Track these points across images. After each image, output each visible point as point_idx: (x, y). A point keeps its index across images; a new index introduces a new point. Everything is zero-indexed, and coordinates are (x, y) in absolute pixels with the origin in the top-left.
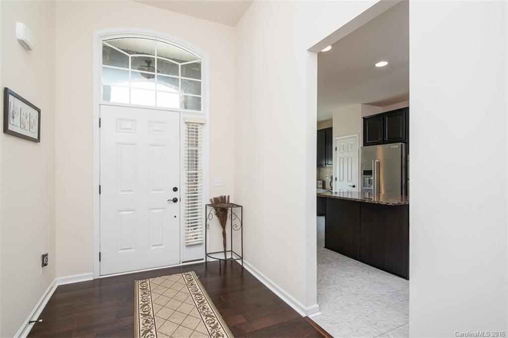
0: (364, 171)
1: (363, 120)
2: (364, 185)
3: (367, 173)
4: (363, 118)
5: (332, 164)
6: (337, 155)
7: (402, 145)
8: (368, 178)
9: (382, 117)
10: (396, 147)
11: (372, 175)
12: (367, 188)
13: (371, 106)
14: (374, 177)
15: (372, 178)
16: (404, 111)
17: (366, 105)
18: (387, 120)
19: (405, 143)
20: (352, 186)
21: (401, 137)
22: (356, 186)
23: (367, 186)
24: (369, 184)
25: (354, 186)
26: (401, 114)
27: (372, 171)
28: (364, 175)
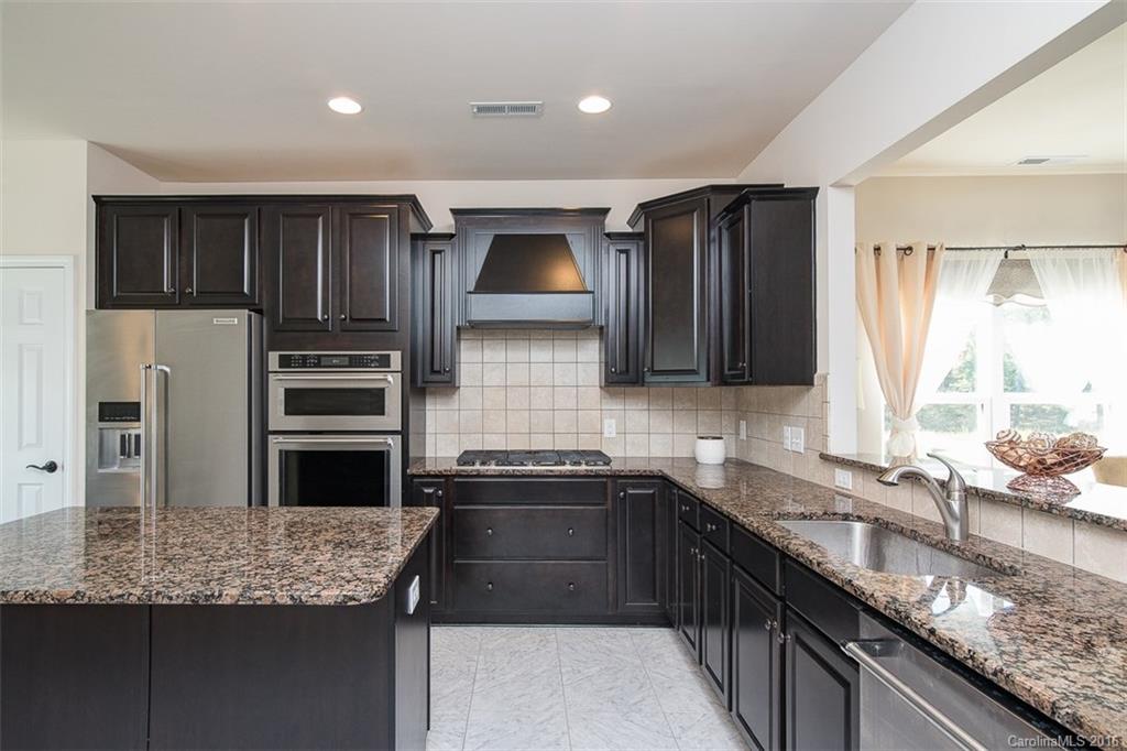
0: (101, 405)
1: (93, 204)
2: (99, 455)
3: (115, 411)
4: (97, 198)
7: (250, 317)
8: (118, 434)
9: (175, 210)
10: (234, 323)
11: (139, 420)
12: (115, 469)
13: (126, 165)
14: (146, 428)
15: (141, 432)
16: (257, 208)
17: (108, 153)
18: (196, 225)
19: (259, 312)
20: (44, 468)
21: (246, 291)
22: (59, 465)
23: (113, 464)
24: (123, 453)
25: (52, 467)
26: (246, 216)
27: (138, 404)
28: (101, 420)
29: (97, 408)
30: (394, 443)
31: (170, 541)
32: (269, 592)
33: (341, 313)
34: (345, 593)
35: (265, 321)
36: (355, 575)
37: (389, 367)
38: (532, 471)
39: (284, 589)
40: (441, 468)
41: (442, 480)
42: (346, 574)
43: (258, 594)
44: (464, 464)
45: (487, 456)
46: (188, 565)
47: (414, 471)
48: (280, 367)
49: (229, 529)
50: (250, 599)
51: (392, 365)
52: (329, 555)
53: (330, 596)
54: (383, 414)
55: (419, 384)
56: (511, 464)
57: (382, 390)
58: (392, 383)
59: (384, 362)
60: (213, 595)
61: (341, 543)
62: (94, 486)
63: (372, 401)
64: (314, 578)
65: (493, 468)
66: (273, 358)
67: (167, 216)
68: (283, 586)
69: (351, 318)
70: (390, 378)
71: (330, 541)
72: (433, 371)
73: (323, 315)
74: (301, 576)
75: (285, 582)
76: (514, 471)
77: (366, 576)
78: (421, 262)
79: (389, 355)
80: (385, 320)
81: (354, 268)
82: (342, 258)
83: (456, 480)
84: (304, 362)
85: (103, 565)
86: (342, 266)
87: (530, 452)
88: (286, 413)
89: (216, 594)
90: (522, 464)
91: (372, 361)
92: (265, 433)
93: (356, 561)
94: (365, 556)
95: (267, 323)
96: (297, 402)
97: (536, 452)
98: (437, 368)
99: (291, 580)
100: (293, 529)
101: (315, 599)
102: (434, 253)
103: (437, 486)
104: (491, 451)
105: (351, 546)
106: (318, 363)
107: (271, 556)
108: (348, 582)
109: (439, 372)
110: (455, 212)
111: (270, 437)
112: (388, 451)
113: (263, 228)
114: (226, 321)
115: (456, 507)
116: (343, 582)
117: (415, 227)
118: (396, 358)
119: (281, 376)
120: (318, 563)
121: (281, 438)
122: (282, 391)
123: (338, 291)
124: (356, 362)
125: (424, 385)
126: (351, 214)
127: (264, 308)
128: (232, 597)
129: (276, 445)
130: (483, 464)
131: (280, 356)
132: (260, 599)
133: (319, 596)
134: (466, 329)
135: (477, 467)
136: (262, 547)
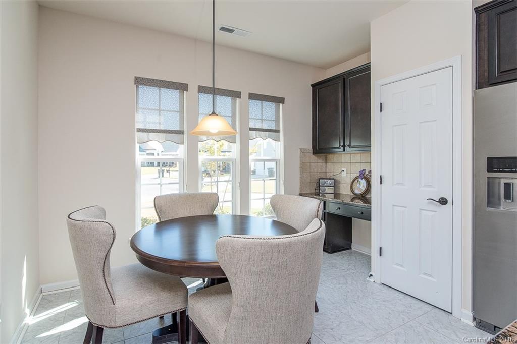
8: (503, 181)
28: (489, 170)
29: (485, 161)
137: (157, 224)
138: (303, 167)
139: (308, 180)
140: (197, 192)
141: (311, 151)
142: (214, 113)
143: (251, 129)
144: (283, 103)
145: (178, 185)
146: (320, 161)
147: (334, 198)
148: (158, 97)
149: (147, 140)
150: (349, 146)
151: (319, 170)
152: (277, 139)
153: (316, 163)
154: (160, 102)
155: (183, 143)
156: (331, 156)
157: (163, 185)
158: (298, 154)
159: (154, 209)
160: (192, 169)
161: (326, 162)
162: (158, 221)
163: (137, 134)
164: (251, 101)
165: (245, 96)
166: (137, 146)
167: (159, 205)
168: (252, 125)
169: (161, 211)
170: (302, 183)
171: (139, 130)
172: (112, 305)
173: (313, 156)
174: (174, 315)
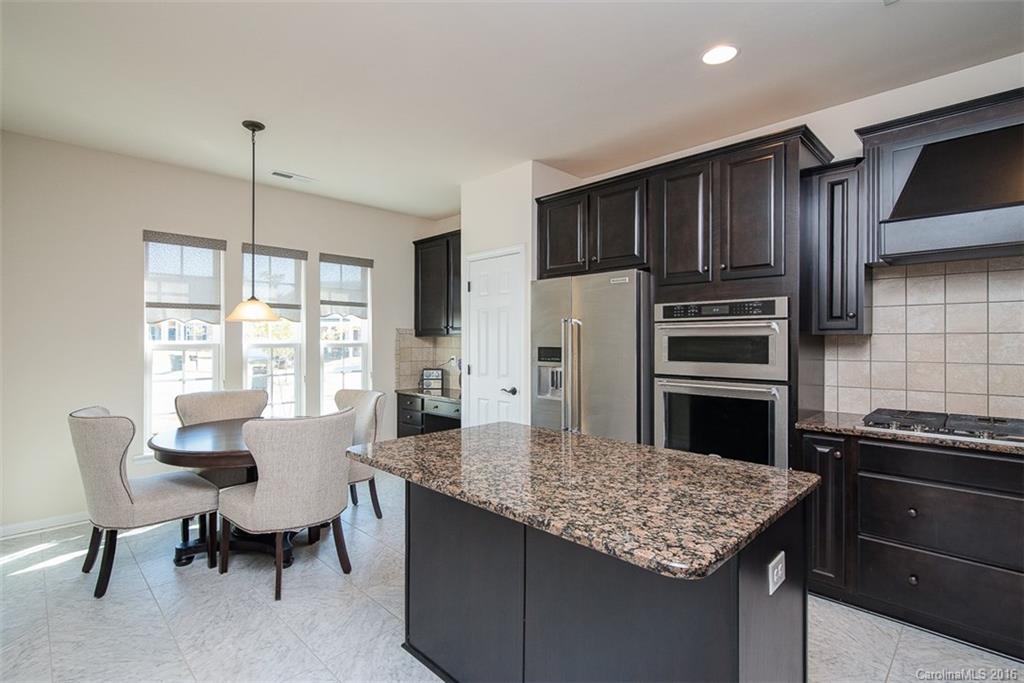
0: (540, 349)
1: (536, 205)
2: (539, 387)
3: (548, 354)
4: (538, 200)
5: (459, 329)
6: (472, 303)
7: (638, 276)
8: (550, 370)
9: (586, 196)
10: (625, 281)
11: (560, 361)
12: (548, 396)
13: (556, 171)
14: (566, 367)
15: (561, 369)
16: (645, 179)
17: (545, 166)
18: (599, 204)
19: (647, 270)
20: (509, 392)
21: (636, 253)
22: (518, 389)
23: (547, 392)
24: (552, 386)
25: (514, 392)
26: (636, 188)
27: (560, 349)
28: (539, 360)
29: (537, 351)
30: (780, 395)
31: (544, 461)
32: (586, 534)
33: (722, 263)
34: (659, 559)
35: (652, 277)
36: (680, 540)
37: (774, 314)
38: (988, 446)
39: (603, 535)
40: (842, 427)
41: (842, 440)
42: (671, 537)
43: (578, 533)
44: (876, 424)
45: (909, 418)
46: (543, 488)
47: (804, 426)
48: (664, 317)
49: (592, 459)
50: (572, 536)
51: (777, 312)
52: (663, 508)
53: (644, 557)
54: (767, 363)
55: (814, 331)
56: (951, 432)
57: (765, 339)
58: (777, 331)
59: (768, 309)
60: (543, 522)
61: (684, 496)
62: (537, 408)
63: (756, 349)
64: (636, 531)
65: (917, 434)
66: (659, 309)
67: (579, 203)
68: (603, 531)
69: (731, 268)
70: (774, 325)
71: (673, 492)
72: (831, 317)
73: (703, 267)
74: (625, 524)
75: (607, 527)
76: (954, 442)
77: (691, 545)
78: (816, 198)
79: (774, 301)
80: (769, 265)
81: (735, 216)
82: (723, 209)
83: (860, 442)
84: (685, 312)
85: (491, 472)
86: (723, 219)
87: (988, 420)
88: (670, 359)
89: (546, 522)
90: (972, 434)
91: (754, 308)
92: (652, 376)
93: (689, 521)
94: (702, 518)
95: (655, 279)
96: (681, 349)
97: (996, 420)
98: (837, 312)
99: (614, 526)
100: (645, 471)
101: (628, 556)
102: (832, 186)
103: (836, 446)
104: (918, 413)
105: (692, 503)
106: (699, 312)
107: (610, 494)
108: (669, 546)
109: (840, 318)
110: (860, 132)
111: (656, 379)
112: (773, 402)
113: (651, 196)
114: (620, 280)
115: (860, 474)
116: (662, 546)
117: (806, 160)
118: (782, 305)
119: (664, 326)
120: (649, 514)
121: (664, 381)
122: (666, 338)
123: (718, 242)
124: (736, 310)
125: (822, 333)
126: (730, 164)
127: (651, 267)
128: (557, 529)
129: (661, 387)
130: (903, 427)
131: (665, 308)
132: (579, 538)
133: (632, 554)
134: (879, 265)
135: (893, 431)
136: (607, 483)
137: (179, 429)
138: (401, 354)
139: (408, 372)
140: (239, 390)
141: (414, 332)
142: (253, 298)
143: (323, 302)
144: (372, 267)
145: (210, 382)
146: (427, 345)
147: (442, 395)
148: (179, 258)
149: (161, 318)
150: (452, 327)
151: (425, 359)
152: (364, 317)
153: (422, 349)
154: (182, 267)
155: (219, 323)
156: (441, 339)
157: (187, 383)
158: (393, 336)
159: (176, 415)
160: (232, 358)
161: (435, 347)
162: (180, 426)
163: (147, 311)
164: (322, 263)
165: (314, 256)
166: (147, 327)
167: (182, 405)
168: (324, 296)
169: (185, 414)
170: (399, 375)
171: (150, 305)
172: (130, 504)
173: (416, 339)
174: (202, 518)
